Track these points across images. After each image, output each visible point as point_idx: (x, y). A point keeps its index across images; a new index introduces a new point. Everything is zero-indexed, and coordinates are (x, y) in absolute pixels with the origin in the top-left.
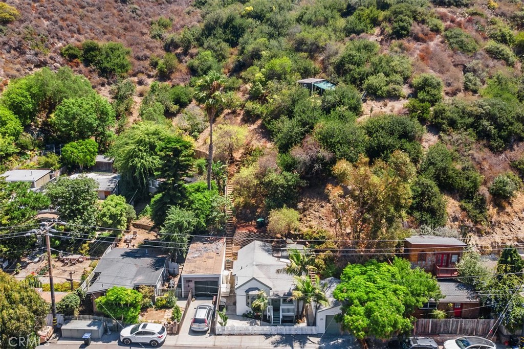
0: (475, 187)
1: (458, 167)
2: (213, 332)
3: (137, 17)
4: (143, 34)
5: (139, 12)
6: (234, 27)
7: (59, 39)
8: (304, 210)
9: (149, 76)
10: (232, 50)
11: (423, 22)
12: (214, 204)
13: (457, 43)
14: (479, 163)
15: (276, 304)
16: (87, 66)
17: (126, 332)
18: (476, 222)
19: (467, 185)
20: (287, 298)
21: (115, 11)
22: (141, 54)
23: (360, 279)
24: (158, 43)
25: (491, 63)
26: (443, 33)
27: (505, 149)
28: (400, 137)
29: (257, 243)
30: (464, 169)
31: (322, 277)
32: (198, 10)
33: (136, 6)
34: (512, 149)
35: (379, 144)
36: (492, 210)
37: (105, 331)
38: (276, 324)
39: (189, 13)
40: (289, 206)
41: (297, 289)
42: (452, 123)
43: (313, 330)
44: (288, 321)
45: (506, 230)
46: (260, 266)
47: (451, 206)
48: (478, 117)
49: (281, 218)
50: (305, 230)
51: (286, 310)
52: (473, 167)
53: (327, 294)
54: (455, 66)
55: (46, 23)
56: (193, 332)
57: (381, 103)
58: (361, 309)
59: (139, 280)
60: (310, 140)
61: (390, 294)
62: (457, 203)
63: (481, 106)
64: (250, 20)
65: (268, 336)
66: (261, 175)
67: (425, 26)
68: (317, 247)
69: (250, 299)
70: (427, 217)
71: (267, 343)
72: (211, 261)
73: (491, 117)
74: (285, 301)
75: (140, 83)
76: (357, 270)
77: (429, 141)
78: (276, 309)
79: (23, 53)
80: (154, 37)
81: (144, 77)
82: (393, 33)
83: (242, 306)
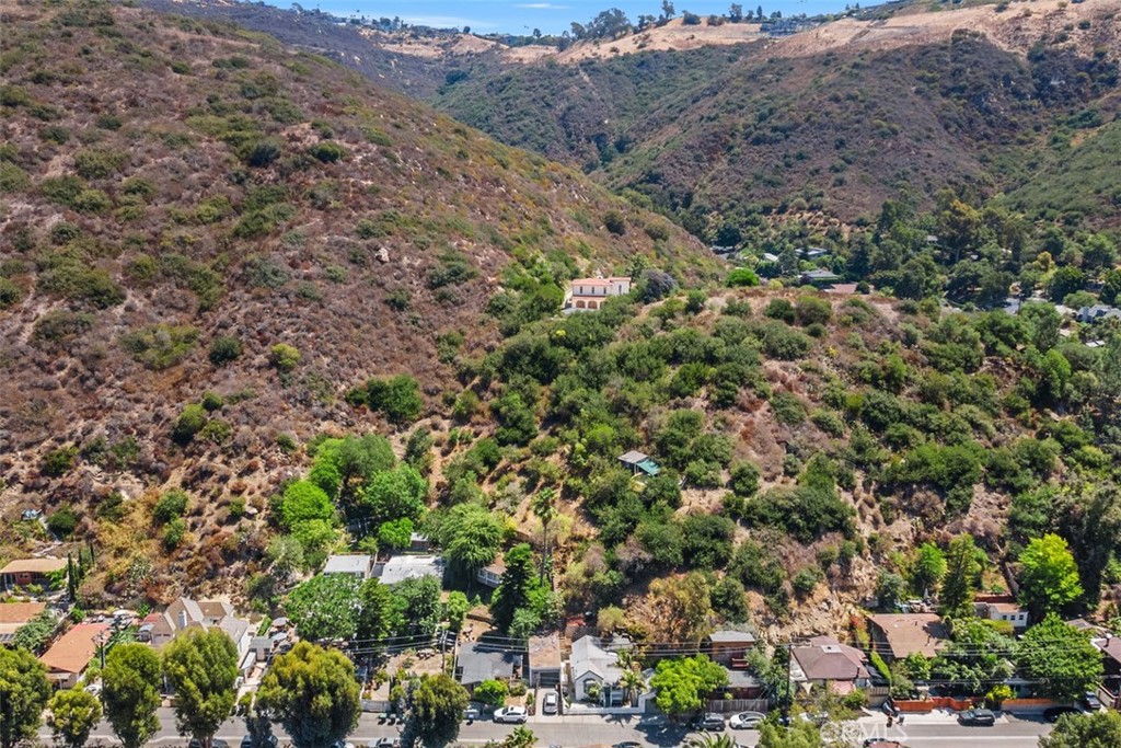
0: (779, 582)
1: (764, 563)
2: (561, 713)
3: (419, 330)
4: (430, 356)
5: (420, 322)
6: (544, 359)
7: (342, 380)
8: (628, 605)
9: (444, 418)
10: (543, 389)
11: (751, 385)
12: (548, 602)
13: (783, 413)
14: (785, 558)
15: (607, 691)
16: (373, 410)
17: (498, 713)
18: (778, 615)
19: (771, 580)
20: (615, 687)
21: (392, 324)
22: (431, 387)
23: (669, 672)
24: (449, 370)
25: (818, 434)
26: (771, 399)
27: (813, 540)
28: (713, 538)
29: (589, 638)
30: (769, 565)
31: (643, 668)
32: (495, 320)
33: (417, 315)
34: (820, 540)
35: (693, 547)
36: (793, 603)
37: (481, 713)
38: (608, 706)
39: (483, 323)
40: (615, 605)
41: (623, 679)
42: (763, 519)
43: (635, 710)
44: (617, 704)
45: (805, 621)
46: (593, 660)
47: (755, 600)
48: (788, 511)
49: (608, 616)
50: (629, 625)
51: (615, 695)
52: (779, 562)
53: (646, 683)
54: (779, 443)
55: (326, 360)
56: (545, 713)
57: (700, 492)
58: (668, 694)
59: (497, 672)
60: (632, 539)
61: (689, 682)
62: (761, 598)
63: (791, 499)
64: (562, 350)
65: (603, 715)
66: (589, 574)
67: (751, 391)
68: (639, 642)
69: (587, 688)
70: (730, 614)
71: (602, 721)
72: (550, 655)
73: (801, 510)
74: (614, 688)
75: (435, 427)
76: (668, 664)
77: (741, 535)
78: (608, 695)
79: (308, 405)
80: (443, 361)
81: (437, 419)
82: (718, 402)
83: (580, 693)
